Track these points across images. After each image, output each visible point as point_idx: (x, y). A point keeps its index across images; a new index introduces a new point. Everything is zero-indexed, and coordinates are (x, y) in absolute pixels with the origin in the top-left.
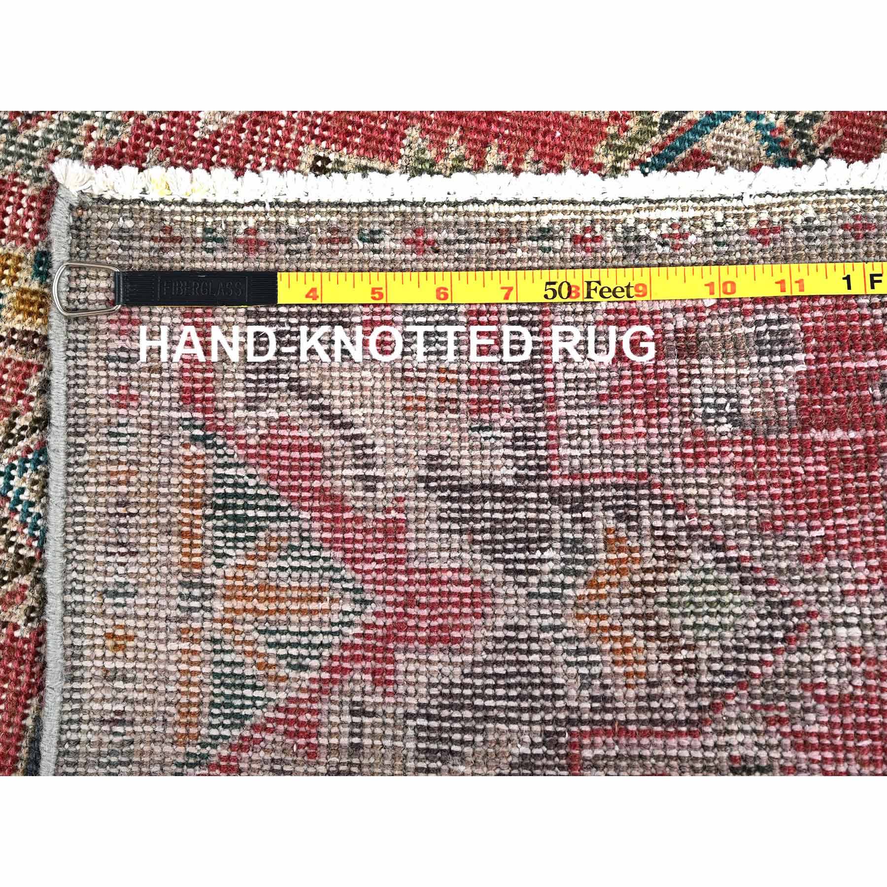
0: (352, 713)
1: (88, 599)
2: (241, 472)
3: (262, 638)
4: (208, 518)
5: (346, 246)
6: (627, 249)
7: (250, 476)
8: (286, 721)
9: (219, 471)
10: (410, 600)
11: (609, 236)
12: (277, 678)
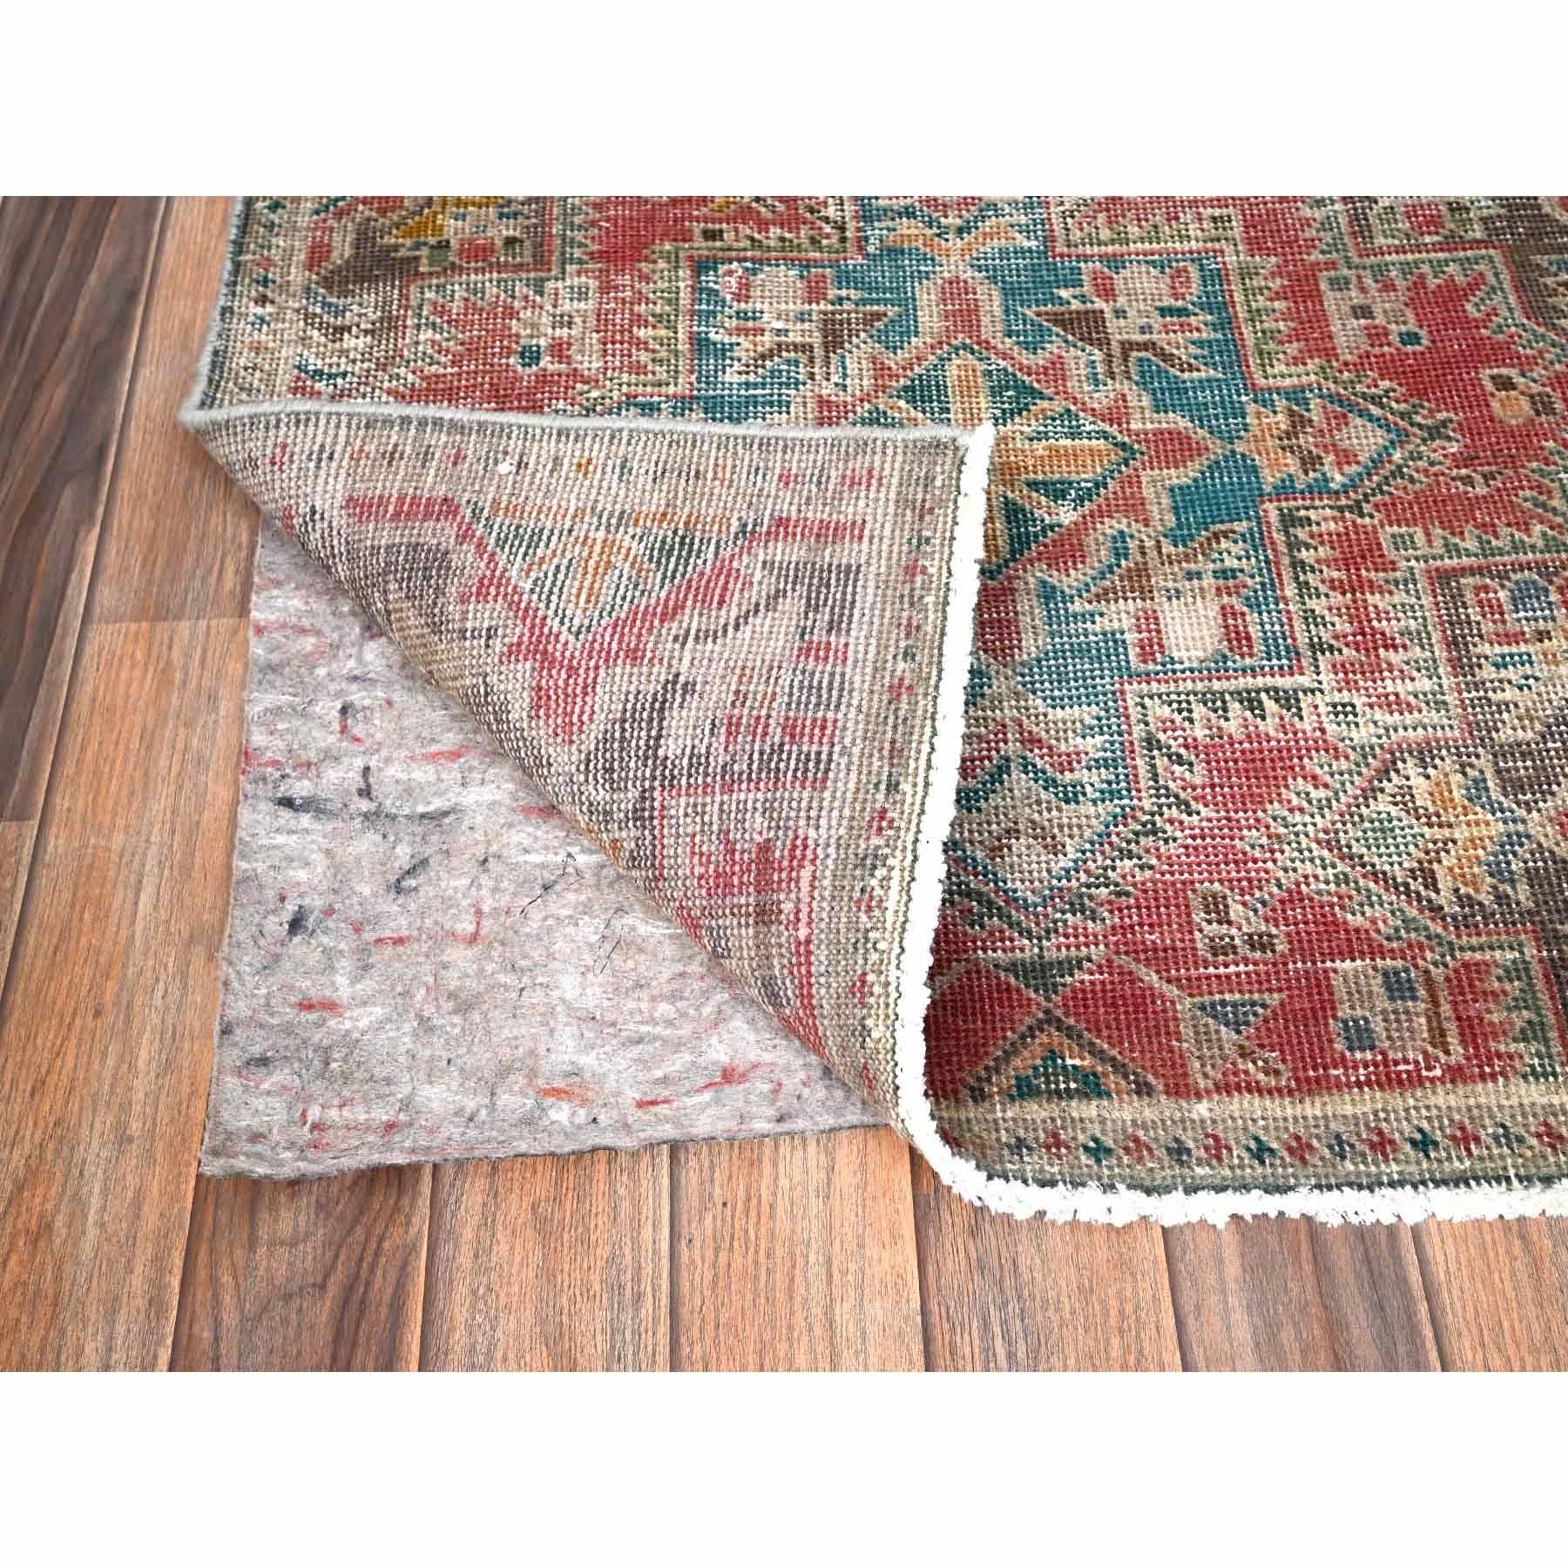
0: (489, 630)
1: (623, 447)
2: (710, 556)
3: (565, 562)
4: (675, 533)
5: (902, 635)
6: (864, 858)
7: (705, 562)
8: (493, 576)
9: (714, 541)
10: (572, 671)
11: (882, 842)
12: (530, 570)
